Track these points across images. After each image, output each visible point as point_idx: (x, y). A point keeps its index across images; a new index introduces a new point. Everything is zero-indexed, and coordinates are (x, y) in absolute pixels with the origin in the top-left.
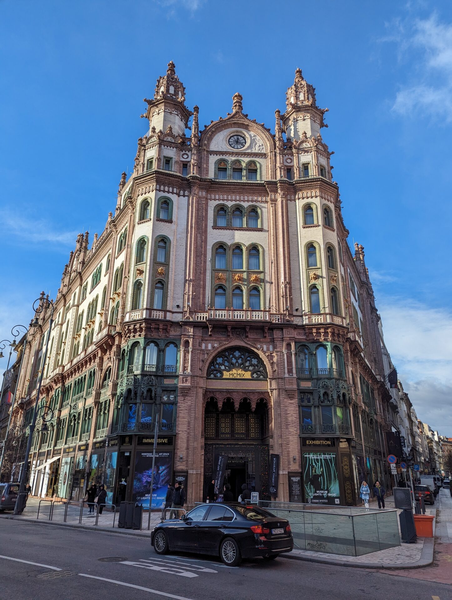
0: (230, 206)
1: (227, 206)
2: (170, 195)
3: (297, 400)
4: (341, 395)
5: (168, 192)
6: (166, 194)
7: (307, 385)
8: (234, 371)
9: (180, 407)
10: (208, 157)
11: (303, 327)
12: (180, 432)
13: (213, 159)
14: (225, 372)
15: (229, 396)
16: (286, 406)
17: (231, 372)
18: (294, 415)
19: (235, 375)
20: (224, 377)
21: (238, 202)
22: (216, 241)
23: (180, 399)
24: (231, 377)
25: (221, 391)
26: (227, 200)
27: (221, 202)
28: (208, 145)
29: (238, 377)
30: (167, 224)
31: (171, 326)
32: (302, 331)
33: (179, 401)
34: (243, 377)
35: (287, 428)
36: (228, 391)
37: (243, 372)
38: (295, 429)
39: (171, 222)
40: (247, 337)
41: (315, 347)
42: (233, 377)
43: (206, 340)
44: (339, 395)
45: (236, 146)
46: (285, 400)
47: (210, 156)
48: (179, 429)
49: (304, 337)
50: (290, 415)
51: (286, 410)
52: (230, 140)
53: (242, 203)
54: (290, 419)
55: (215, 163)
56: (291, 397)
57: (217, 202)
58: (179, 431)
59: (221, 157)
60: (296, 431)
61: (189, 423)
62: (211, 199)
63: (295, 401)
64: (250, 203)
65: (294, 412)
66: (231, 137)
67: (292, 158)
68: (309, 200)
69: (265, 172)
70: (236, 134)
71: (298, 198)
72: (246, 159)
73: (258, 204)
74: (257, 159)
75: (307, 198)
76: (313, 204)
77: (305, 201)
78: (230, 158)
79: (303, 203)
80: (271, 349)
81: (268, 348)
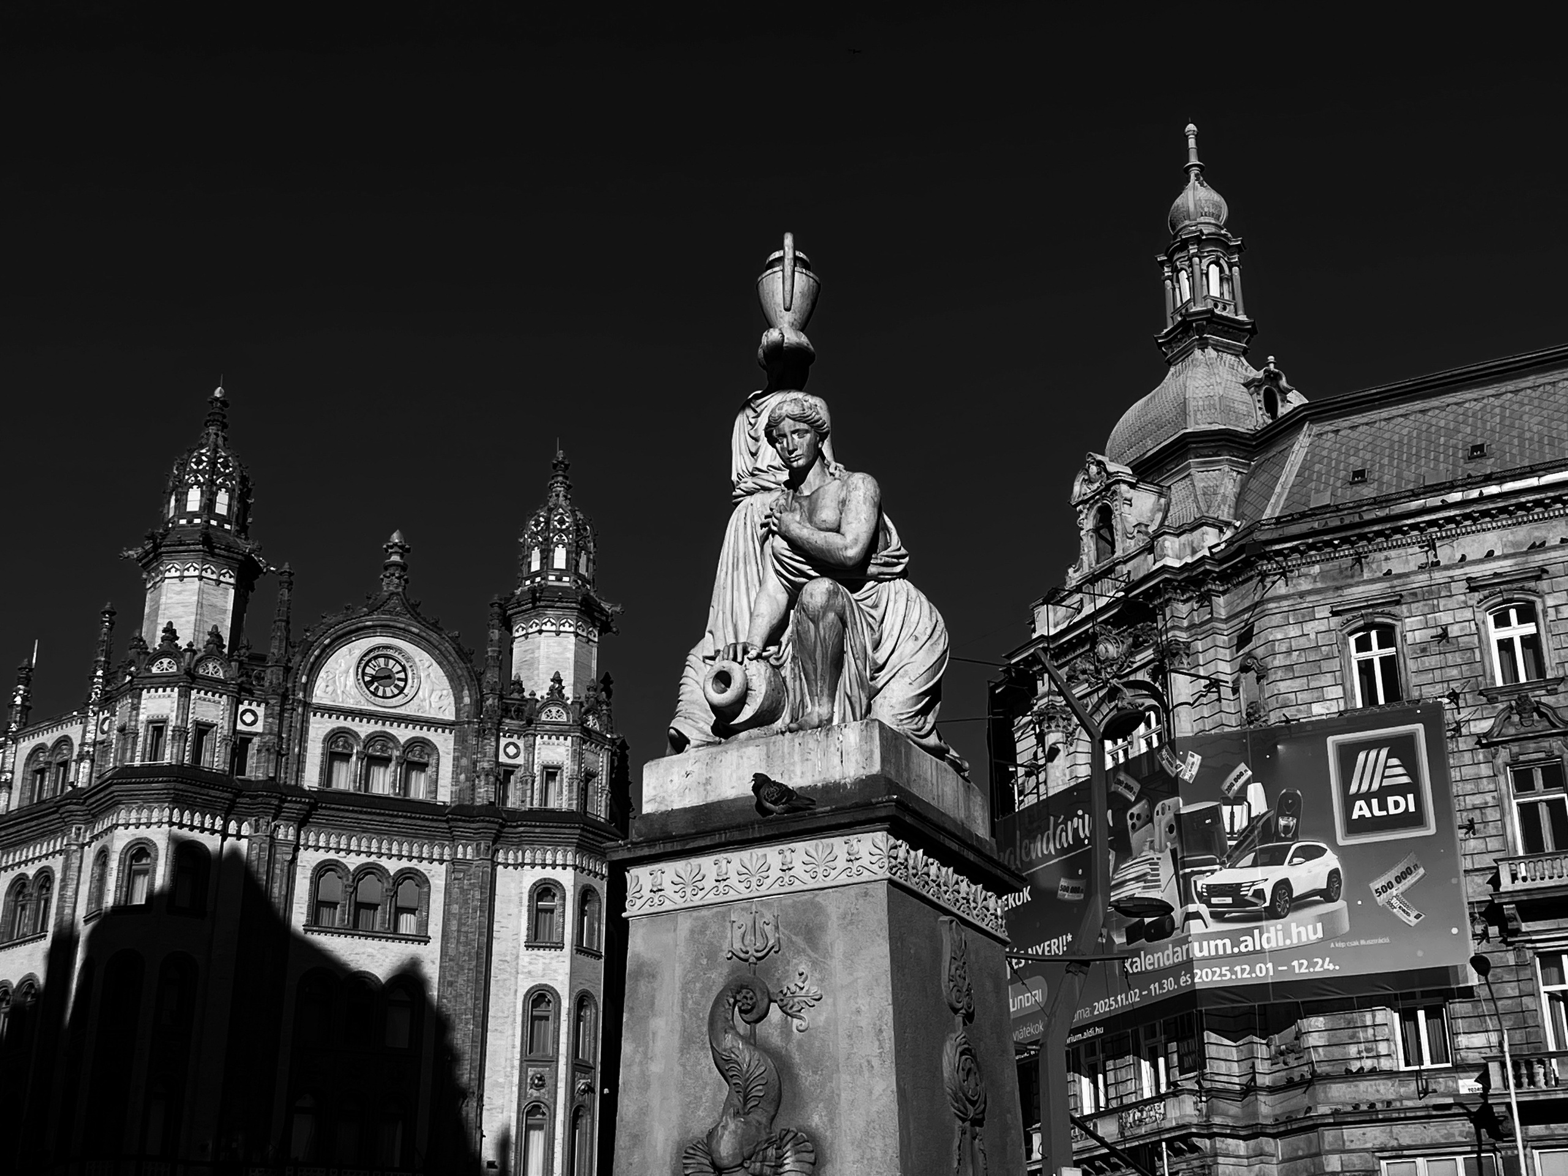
0: (352, 868)
1: (344, 868)
2: (204, 836)
5: (202, 828)
6: (196, 836)
10: (305, 722)
13: (319, 728)
21: (373, 858)
22: (308, 967)
26: (348, 851)
27: (332, 855)
28: (308, 688)
30: (194, 920)
39: (201, 914)
45: (381, 689)
47: (312, 719)
52: (368, 670)
53: (384, 862)
55: (324, 741)
57: (322, 856)
59: (342, 723)
62: (307, 847)
64: (405, 864)
67: (521, 743)
68: (548, 873)
69: (450, 775)
70: (385, 652)
71: (523, 865)
72: (404, 734)
73: (423, 867)
74: (431, 735)
75: (544, 866)
76: (557, 884)
77: (539, 874)
78: (364, 729)
79: (531, 876)
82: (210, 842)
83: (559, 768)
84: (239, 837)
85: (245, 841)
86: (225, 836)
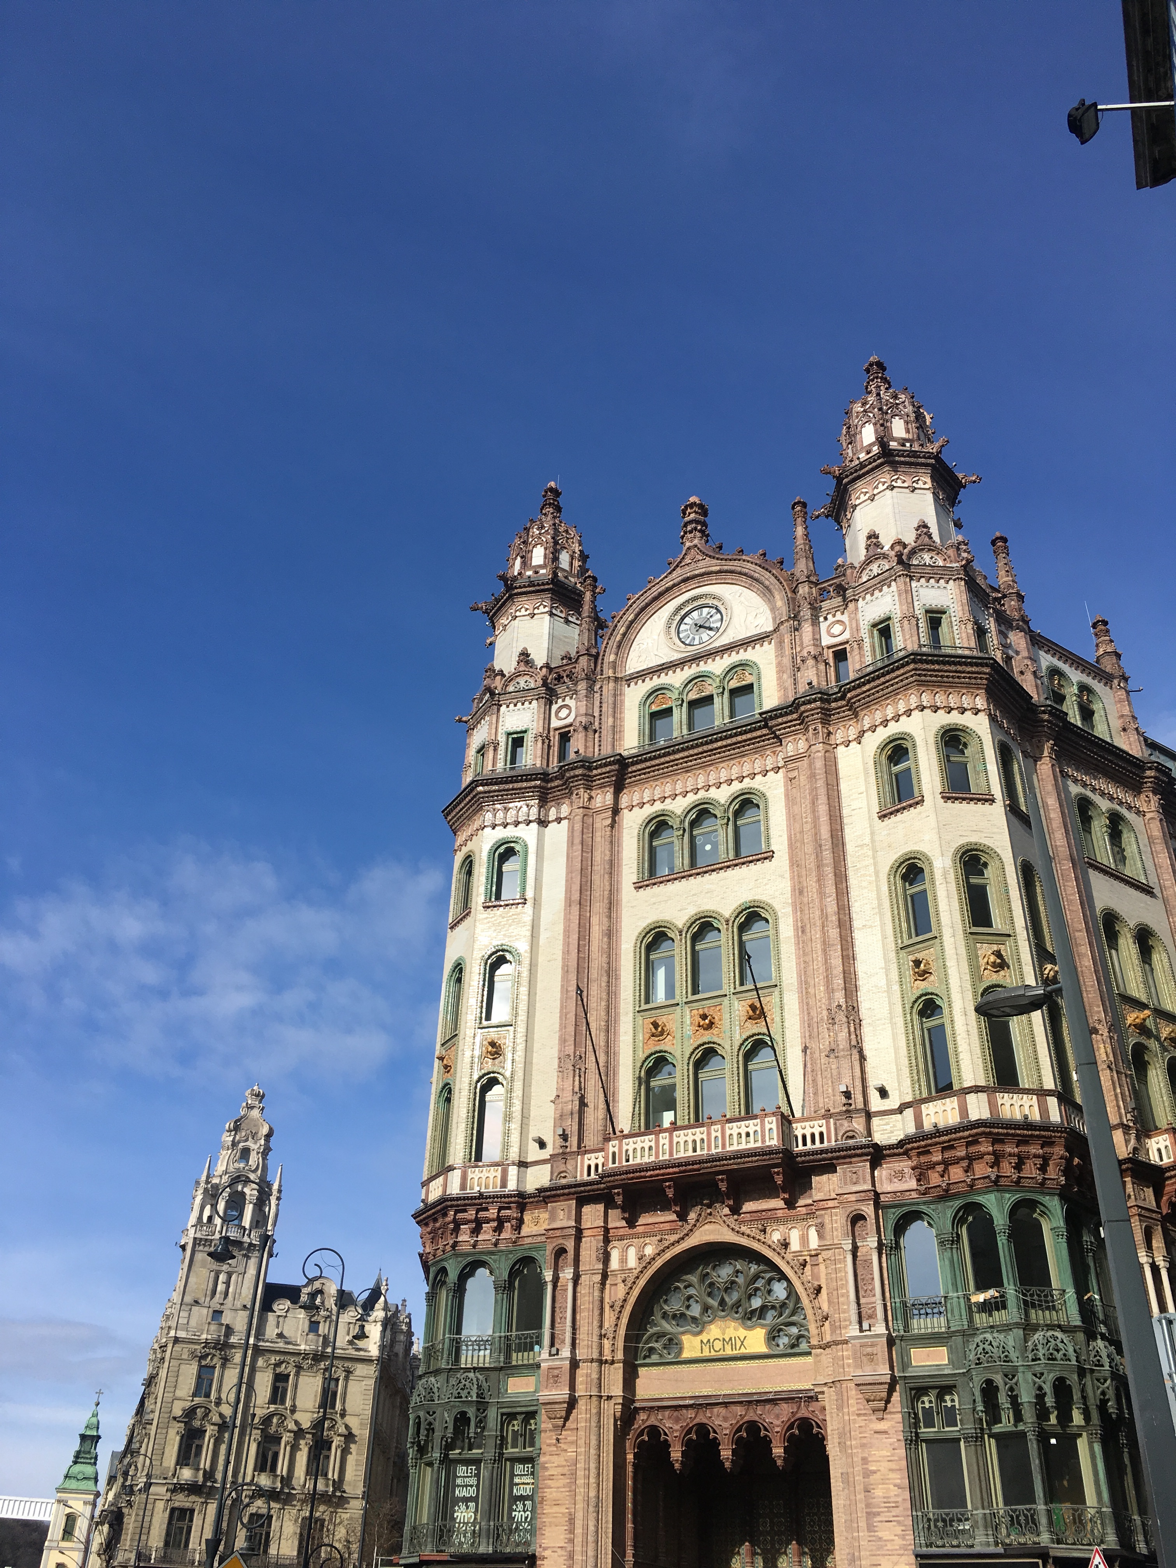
0: (679, 811)
2: (519, 831)
3: (899, 1417)
4: (1048, 1388)
5: (516, 823)
6: (509, 831)
7: (932, 1359)
8: (714, 1331)
9: (546, 1469)
10: (620, 695)
11: (903, 1148)
12: (546, 1553)
13: (633, 697)
14: (686, 1339)
15: (702, 1418)
16: (863, 1446)
17: (704, 1337)
18: (892, 1475)
19: (718, 1345)
20: (686, 1355)
21: (701, 794)
22: (644, 925)
23: (546, 1439)
24: (706, 1353)
25: (676, 1406)
26: (673, 796)
27: (658, 807)
28: (620, 663)
29: (729, 1352)
30: (515, 911)
31: (523, 1203)
32: (899, 1164)
33: (544, 1447)
34: (743, 1350)
35: (870, 1528)
36: (701, 1404)
37: (742, 1332)
38: (898, 1530)
39: (521, 901)
40: (735, 1210)
41: (950, 1214)
42: (713, 1353)
43: (621, 1238)
44: (1040, 1388)
45: (697, 637)
46: (861, 1421)
47: (626, 690)
48: (545, 1542)
50: (877, 1476)
51: (865, 1460)
52: (683, 627)
53: (713, 793)
54: (879, 1492)
55: (641, 704)
56: (881, 1409)
57: (648, 811)
58: (545, 1549)
59: (655, 682)
60: (903, 1537)
61: (572, 1521)
62: (628, 808)
63: (894, 1423)
64: (736, 787)
65: (893, 1466)
66: (683, 619)
67: (845, 618)
68: (892, 728)
69: (774, 682)
70: (696, 604)
71: (864, 732)
72: (717, 666)
73: (758, 783)
74: (749, 654)
75: (885, 723)
76: (904, 739)
77: (882, 734)
78: (676, 679)
79: (875, 742)
80: (814, 1242)
81: (804, 1239)
82: (529, 834)
83: (889, 618)
84: (559, 820)
85: (565, 823)
86: (543, 823)
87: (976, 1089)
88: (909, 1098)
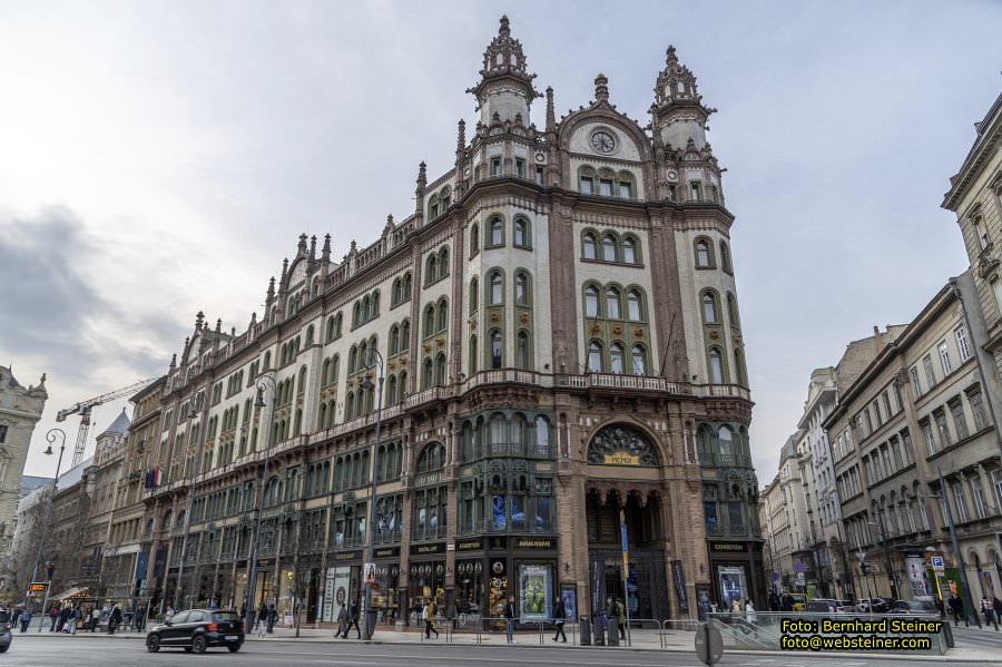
0: (600, 231)
1: (596, 232)
2: (526, 212)
3: (700, 494)
5: (525, 208)
6: (522, 211)
7: (711, 475)
8: (618, 455)
9: (560, 501)
10: (568, 161)
11: (704, 400)
12: (563, 534)
13: (575, 165)
14: (607, 457)
15: (613, 486)
16: (688, 502)
17: (614, 457)
18: (698, 513)
19: (619, 461)
20: (607, 463)
21: (610, 227)
22: (586, 279)
23: (559, 490)
24: (614, 463)
25: (604, 481)
26: (597, 223)
27: (589, 225)
28: (567, 144)
29: (624, 463)
30: (526, 252)
31: (541, 392)
32: (702, 406)
33: (557, 493)
34: (629, 464)
35: (691, 530)
36: (614, 482)
37: (629, 457)
38: (701, 531)
39: (530, 249)
40: (635, 411)
41: (717, 427)
42: (617, 463)
43: (586, 414)
45: (602, 148)
46: (687, 494)
47: (571, 160)
48: (561, 530)
49: (705, 414)
50: (693, 513)
51: (689, 507)
52: (594, 139)
53: (616, 229)
54: (694, 517)
55: (578, 171)
56: (693, 490)
57: (584, 225)
58: (561, 532)
59: (586, 162)
60: (702, 533)
61: (573, 521)
62: (576, 221)
63: (698, 495)
64: (626, 230)
65: (698, 510)
66: (595, 135)
67: (676, 172)
68: (702, 232)
69: (643, 188)
70: (601, 130)
71: (688, 229)
72: (617, 168)
73: (636, 231)
74: (630, 169)
75: (699, 229)
76: (708, 238)
77: (697, 233)
78: (596, 165)
79: (693, 235)
80: (664, 427)
81: (660, 426)
82: (530, 215)
83: (699, 182)
84: (543, 214)
85: (546, 217)
86: (537, 213)
87: (735, 385)
88: (707, 382)
